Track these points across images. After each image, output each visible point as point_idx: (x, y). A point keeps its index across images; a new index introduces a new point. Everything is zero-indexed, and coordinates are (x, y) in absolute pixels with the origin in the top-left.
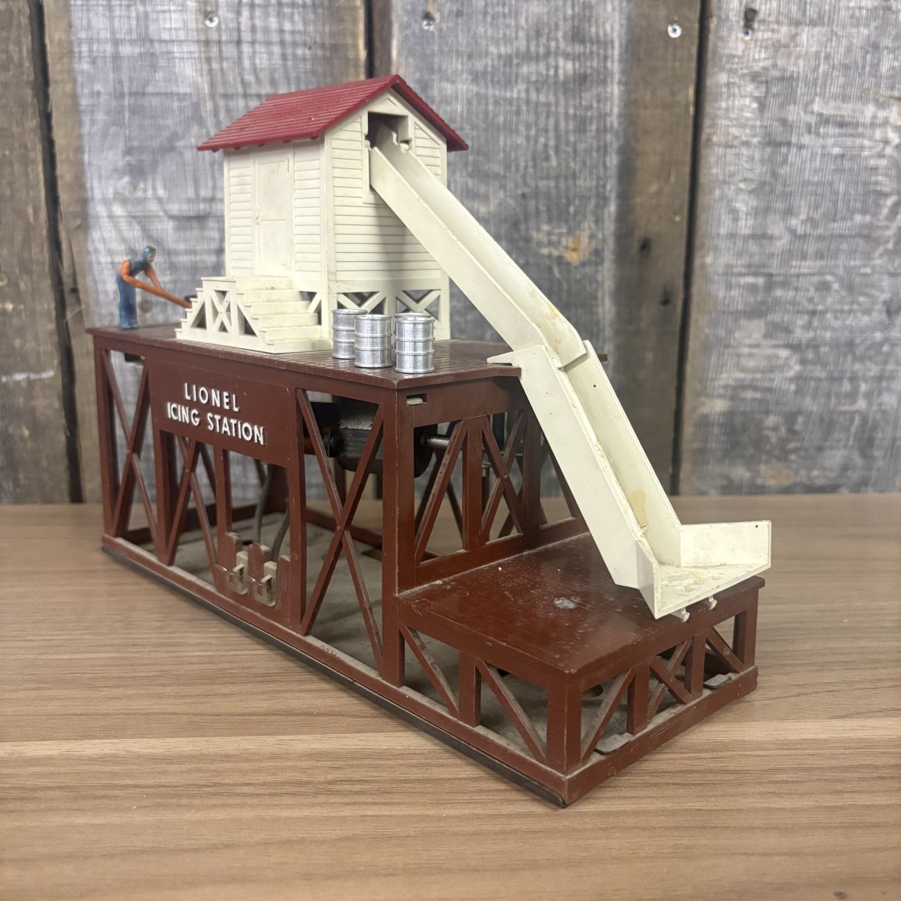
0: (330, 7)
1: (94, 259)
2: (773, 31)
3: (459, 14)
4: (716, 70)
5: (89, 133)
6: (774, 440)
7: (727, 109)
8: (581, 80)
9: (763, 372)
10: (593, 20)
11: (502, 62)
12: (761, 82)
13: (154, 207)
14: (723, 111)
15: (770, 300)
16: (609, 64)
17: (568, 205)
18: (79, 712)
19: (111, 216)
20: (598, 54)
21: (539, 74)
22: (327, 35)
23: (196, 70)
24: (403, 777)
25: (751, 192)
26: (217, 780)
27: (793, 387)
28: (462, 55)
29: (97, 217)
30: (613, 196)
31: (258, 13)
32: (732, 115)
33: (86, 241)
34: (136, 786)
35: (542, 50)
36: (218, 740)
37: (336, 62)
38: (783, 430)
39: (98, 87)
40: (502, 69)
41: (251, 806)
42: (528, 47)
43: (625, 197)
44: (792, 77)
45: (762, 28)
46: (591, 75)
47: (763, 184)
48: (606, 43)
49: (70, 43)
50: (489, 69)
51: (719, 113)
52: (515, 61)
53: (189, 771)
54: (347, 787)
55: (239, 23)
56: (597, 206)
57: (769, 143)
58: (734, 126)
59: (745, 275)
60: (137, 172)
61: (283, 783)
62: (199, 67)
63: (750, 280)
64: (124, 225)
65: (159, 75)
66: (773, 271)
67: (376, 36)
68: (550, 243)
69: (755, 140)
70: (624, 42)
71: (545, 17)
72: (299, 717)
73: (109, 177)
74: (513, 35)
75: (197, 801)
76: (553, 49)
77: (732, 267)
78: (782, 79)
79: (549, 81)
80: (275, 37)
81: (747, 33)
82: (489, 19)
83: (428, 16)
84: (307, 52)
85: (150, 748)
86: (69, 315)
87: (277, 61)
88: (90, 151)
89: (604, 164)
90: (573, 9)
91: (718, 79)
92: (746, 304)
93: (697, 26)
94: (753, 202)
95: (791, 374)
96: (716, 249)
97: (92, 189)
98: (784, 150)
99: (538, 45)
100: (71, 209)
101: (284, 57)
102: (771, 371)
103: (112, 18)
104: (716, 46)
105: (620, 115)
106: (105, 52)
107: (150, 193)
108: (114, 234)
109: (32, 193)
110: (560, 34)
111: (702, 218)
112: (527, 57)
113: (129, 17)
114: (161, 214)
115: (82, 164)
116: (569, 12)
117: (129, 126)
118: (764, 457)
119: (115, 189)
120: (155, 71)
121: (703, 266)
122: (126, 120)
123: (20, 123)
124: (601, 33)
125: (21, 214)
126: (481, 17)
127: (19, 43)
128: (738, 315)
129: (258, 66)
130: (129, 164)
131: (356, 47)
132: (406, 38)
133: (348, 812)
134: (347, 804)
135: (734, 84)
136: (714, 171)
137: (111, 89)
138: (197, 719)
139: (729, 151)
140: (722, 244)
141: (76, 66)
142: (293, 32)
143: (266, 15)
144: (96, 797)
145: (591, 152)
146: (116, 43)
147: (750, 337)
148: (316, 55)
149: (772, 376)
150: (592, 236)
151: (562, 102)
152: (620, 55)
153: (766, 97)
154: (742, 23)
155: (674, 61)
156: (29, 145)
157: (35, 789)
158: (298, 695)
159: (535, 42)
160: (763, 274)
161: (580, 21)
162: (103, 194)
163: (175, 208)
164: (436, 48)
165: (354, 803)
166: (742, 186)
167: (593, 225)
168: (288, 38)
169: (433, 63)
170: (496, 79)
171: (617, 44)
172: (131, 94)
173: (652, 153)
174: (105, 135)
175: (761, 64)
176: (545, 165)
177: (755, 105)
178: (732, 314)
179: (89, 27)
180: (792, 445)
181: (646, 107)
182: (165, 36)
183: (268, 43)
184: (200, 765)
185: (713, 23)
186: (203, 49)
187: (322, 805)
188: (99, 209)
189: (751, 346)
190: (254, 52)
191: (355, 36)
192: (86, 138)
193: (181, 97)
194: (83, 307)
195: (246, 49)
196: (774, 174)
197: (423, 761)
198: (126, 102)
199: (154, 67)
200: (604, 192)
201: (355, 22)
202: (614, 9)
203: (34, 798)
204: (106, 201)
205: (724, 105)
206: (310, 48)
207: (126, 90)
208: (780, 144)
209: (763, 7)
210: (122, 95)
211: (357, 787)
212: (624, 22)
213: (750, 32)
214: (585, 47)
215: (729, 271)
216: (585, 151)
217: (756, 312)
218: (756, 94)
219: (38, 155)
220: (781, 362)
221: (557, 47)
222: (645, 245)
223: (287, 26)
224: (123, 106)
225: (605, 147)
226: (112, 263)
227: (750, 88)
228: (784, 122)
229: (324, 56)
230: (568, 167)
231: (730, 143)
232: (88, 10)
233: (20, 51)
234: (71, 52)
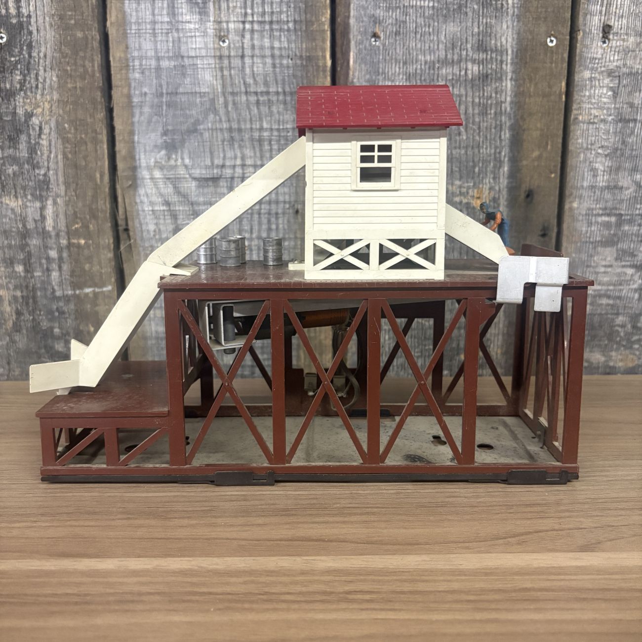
0: (306, 31)
1: (140, 208)
2: (624, 40)
3: (397, 33)
4: (582, 68)
5: (138, 122)
6: (622, 334)
7: (590, 97)
8: (484, 78)
9: (614, 285)
10: (493, 35)
11: (427, 66)
12: (616, 77)
13: (182, 171)
14: (586, 98)
15: (620, 233)
16: (504, 66)
17: (474, 167)
18: (160, 537)
19: (152, 179)
20: (496, 60)
21: (453, 74)
22: (304, 50)
23: (213, 76)
24: (398, 589)
25: (606, 156)
26: (266, 590)
27: (637, 296)
28: (400, 62)
29: (143, 179)
30: (506, 159)
31: (256, 36)
32: (593, 101)
33: (134, 195)
34: (210, 593)
35: (456, 57)
36: (261, 559)
37: (310, 69)
38: (629, 326)
39: (145, 90)
40: (427, 71)
41: (294, 610)
42: (446, 55)
43: (514, 161)
44: (637, 72)
45: (615, 38)
46: (491, 74)
47: (617, 149)
48: (502, 52)
49: (127, 60)
50: (418, 71)
51: (584, 99)
52: (437, 65)
53: (245, 583)
54: (359, 596)
55: (243, 43)
56: (495, 167)
57: (620, 120)
58: (594, 108)
59: (602, 215)
60: (171, 147)
61: (314, 593)
62: (215, 74)
63: (606, 219)
64: (161, 185)
65: (188, 80)
66: (623, 212)
67: (338, 50)
68: (461, 194)
69: (610, 118)
70: (515, 50)
71: (459, 33)
72: (316, 543)
73: (152, 151)
74: (436, 47)
75: (255, 606)
76: (464, 57)
77: (593, 209)
78: (630, 74)
79: (461, 79)
80: (268, 52)
81: (604, 42)
82: (418, 36)
83: (375, 36)
84: (290, 61)
85: (215, 564)
86: (122, 247)
87: (269, 68)
88: (139, 134)
89: (500, 136)
90: (479, 28)
91: (583, 75)
92: (602, 236)
93: (568, 37)
94: (608, 163)
95: (635, 286)
96: (581, 197)
97: (140, 159)
98: (631, 125)
99: (453, 54)
100: (125, 174)
101: (274, 66)
102: (621, 284)
103: (156, 42)
104: (581, 51)
105: (511, 103)
106: (150, 65)
107: (179, 162)
108: (154, 190)
109: (99, 163)
110: (469, 46)
111: (571, 175)
112: (445, 62)
113: (167, 41)
114: (188, 176)
115: (133, 142)
116: (476, 30)
117: (166, 115)
118: (615, 346)
119: (156, 159)
120: (184, 77)
121: (571, 209)
122: (164, 112)
123: (92, 116)
124: (499, 44)
125: (92, 178)
126: (413, 35)
127: (93, 61)
128: (595, 244)
129: (256, 72)
130: (165, 142)
131: (324, 57)
132: (360, 51)
133: (364, 615)
134: (362, 610)
135: (595, 78)
136: (580, 141)
137: (154, 90)
138: (243, 543)
139: (591, 126)
140: (585, 193)
141: (130, 75)
142: (280, 49)
143: (262, 37)
144: (184, 601)
145: (491, 129)
146: (158, 59)
147: (605, 260)
148: (296, 63)
149: (621, 287)
150: (491, 189)
151: (470, 93)
152: (512, 59)
153: (618, 87)
154: (601, 35)
155: (551, 63)
156: (98, 130)
157: (140, 594)
158: (311, 525)
159: (451, 51)
160: (615, 215)
161: (483, 36)
162: (147, 163)
163: (197, 172)
164: (381, 57)
165: (367, 609)
166: (600, 151)
167: (492, 181)
168: (277, 52)
169: (379, 68)
170: (423, 78)
171: (510, 52)
172: (167, 94)
173: (534, 129)
174: (149, 122)
175: (615, 64)
176: (458, 138)
177: (610, 93)
178: (592, 243)
179: (140, 49)
180: (635, 338)
181: (530, 96)
182: (192, 54)
183: (263, 57)
184: (253, 578)
185: (580, 36)
186: (217, 61)
187: (344, 610)
188: (144, 174)
189: (605, 266)
190: (253, 63)
191: (324, 50)
192: (136, 125)
193: (202, 95)
194: (132, 241)
195: (248, 61)
196: (624, 142)
197: (410, 578)
198: (164, 100)
199: (184, 75)
200: (500, 157)
201: (324, 41)
202: (507, 27)
203: (142, 601)
204: (149, 168)
205: (587, 94)
206: (292, 59)
207: (164, 91)
208: (629, 121)
209: (616, 23)
210: (162, 94)
211: (367, 597)
212: (515, 36)
213: (607, 41)
214: (487, 54)
215: (590, 213)
216: (486, 128)
217: (609, 242)
218: (612, 85)
219: (104, 137)
220: (628, 278)
221: (467, 55)
222: (529, 195)
223: (277, 44)
224: (162, 102)
225: (501, 125)
226: (153, 211)
227: (607, 81)
228: (631, 105)
229: (302, 64)
230: (474, 140)
231: (592, 121)
232: (139, 37)
233: (93, 66)
234: (128, 66)
